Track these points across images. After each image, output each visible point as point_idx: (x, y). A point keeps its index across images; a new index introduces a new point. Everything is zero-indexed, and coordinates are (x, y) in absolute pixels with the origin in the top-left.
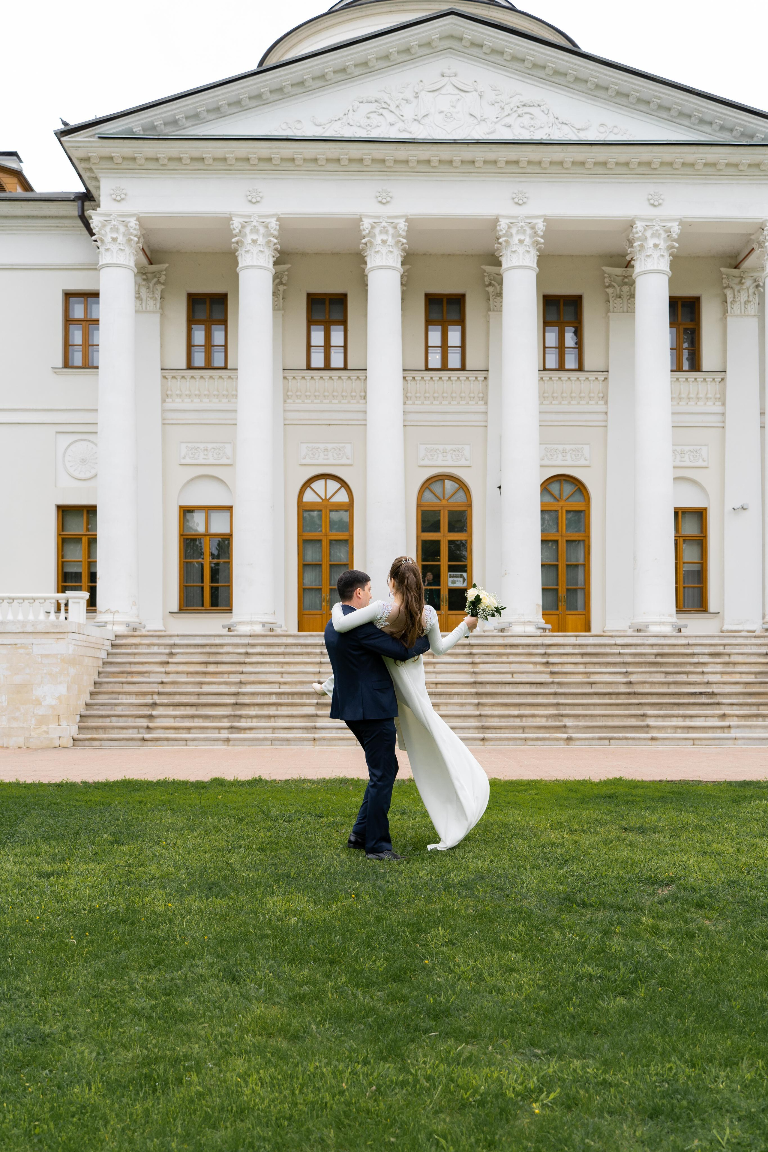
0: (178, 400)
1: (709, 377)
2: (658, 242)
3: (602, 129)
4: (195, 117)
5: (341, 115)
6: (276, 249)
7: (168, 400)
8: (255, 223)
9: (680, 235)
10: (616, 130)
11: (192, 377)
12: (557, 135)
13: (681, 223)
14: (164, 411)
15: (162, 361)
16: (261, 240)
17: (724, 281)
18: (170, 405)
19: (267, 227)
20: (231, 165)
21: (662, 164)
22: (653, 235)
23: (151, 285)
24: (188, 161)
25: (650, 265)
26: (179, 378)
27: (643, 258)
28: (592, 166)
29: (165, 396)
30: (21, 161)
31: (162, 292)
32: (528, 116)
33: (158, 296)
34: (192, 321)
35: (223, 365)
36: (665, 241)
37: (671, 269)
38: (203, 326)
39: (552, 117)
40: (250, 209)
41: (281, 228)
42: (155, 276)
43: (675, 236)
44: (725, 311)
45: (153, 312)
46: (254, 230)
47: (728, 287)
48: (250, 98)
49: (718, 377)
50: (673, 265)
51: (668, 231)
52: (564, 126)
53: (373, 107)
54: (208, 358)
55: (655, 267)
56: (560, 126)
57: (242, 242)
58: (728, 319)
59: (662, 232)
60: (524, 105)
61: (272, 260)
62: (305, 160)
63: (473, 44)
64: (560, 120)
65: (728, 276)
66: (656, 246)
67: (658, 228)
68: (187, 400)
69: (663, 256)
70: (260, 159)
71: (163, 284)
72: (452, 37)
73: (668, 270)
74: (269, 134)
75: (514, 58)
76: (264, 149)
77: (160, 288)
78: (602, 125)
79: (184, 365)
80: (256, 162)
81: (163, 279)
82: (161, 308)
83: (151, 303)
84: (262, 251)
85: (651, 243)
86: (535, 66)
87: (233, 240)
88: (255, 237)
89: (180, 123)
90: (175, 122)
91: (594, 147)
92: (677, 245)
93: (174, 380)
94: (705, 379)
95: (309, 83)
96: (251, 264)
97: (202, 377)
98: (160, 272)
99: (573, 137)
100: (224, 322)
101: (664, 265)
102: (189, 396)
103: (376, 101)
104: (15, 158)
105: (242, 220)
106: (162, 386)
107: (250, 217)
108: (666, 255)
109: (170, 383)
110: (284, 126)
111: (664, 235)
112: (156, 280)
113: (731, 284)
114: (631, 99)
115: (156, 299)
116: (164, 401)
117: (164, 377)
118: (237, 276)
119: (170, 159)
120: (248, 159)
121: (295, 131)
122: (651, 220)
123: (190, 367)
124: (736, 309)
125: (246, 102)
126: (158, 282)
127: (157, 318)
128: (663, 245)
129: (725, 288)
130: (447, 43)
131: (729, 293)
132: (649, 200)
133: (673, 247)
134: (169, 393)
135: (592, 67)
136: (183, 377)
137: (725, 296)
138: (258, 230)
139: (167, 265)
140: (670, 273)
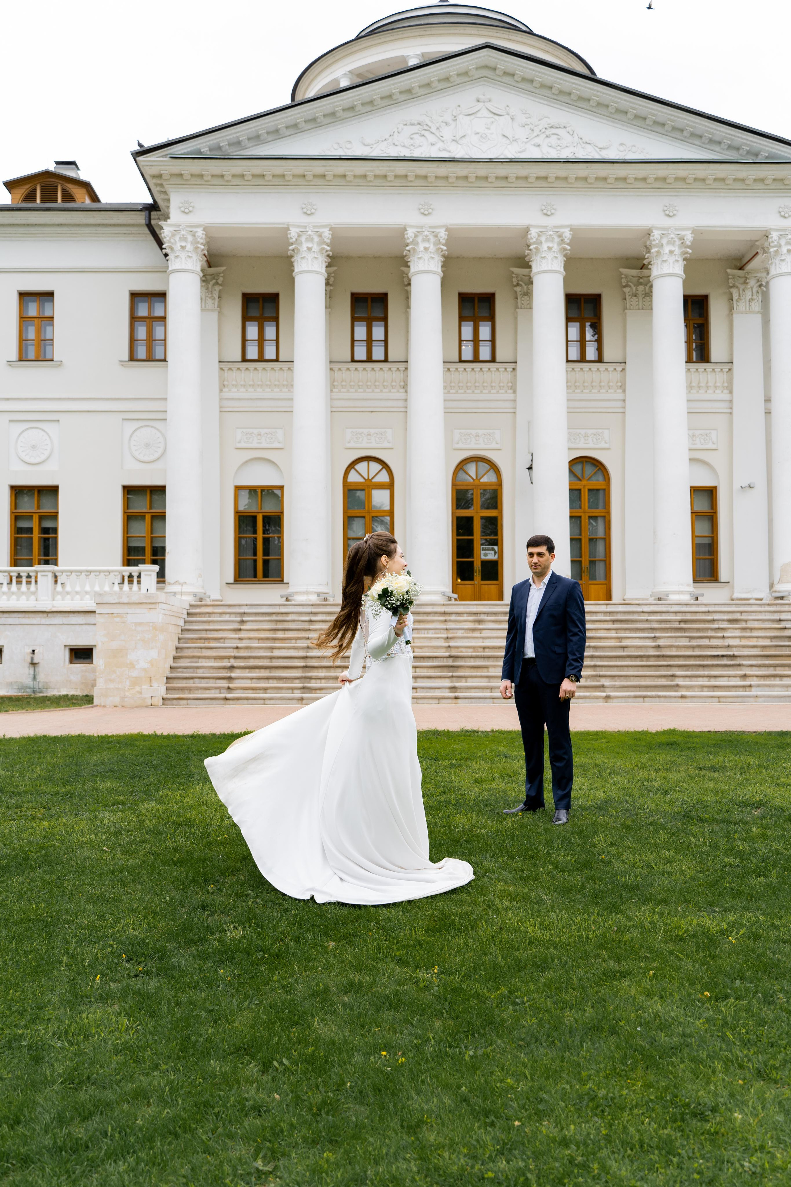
0: (235, 390)
1: (718, 368)
2: (673, 249)
3: (622, 148)
4: (257, 139)
5: (387, 136)
6: (328, 256)
7: (224, 390)
8: (310, 233)
9: (692, 243)
10: (634, 149)
11: (247, 369)
12: (581, 155)
13: (694, 231)
14: (221, 399)
15: (220, 355)
16: (316, 248)
17: (730, 281)
18: (226, 394)
19: (320, 236)
20: (289, 181)
21: (677, 179)
22: (669, 243)
23: (210, 286)
24: (250, 178)
25: (666, 269)
26: (235, 369)
27: (659, 263)
28: (613, 181)
29: (222, 386)
30: (79, 169)
31: (220, 291)
32: (556, 136)
33: (216, 295)
34: (246, 318)
35: (274, 358)
36: (680, 247)
37: (685, 272)
38: (256, 323)
39: (576, 137)
40: (305, 220)
41: (334, 238)
42: (214, 278)
43: (688, 243)
44: (731, 308)
45: (212, 310)
46: (310, 239)
47: (734, 286)
48: (305, 121)
49: (726, 368)
50: (686, 269)
51: (682, 239)
52: (587, 146)
53: (416, 128)
54: (261, 351)
55: (671, 271)
56: (584, 145)
57: (298, 250)
58: (734, 315)
59: (676, 239)
60: (552, 127)
61: (324, 265)
62: (355, 176)
63: (506, 73)
64: (584, 140)
65: (734, 277)
66: (671, 252)
67: (673, 236)
68: (242, 390)
69: (677, 261)
70: (315, 176)
71: (221, 285)
72: (486, 67)
73: (682, 273)
74: (323, 154)
75: (543, 86)
76: (318, 167)
77: (218, 288)
78: (622, 144)
79: (240, 359)
80: (311, 178)
81: (220, 280)
82: (219, 306)
83: (210, 302)
84: (316, 258)
85: (667, 249)
86: (561, 92)
87: (291, 248)
88: (310, 245)
89: (243, 144)
90: (238, 143)
91: (615, 165)
92: (690, 251)
93: (230, 372)
94: (713, 370)
95: (359, 108)
96: (306, 269)
97: (256, 369)
98: (218, 274)
99: (596, 156)
100: (276, 319)
101: (678, 269)
102: (244, 386)
103: (419, 124)
104: (74, 166)
105: (298, 230)
106: (220, 377)
107: (305, 227)
108: (680, 260)
109: (227, 374)
110: (336, 146)
111: (678, 242)
112: (214, 281)
113: (737, 284)
114: (648, 122)
115: (214, 299)
116: (221, 391)
117: (222, 369)
118: (293, 280)
119: (234, 176)
120: (304, 176)
121: (346, 150)
122: (667, 229)
123: (244, 360)
124: (741, 306)
125: (303, 125)
126: (217, 283)
127: (215, 315)
128: (677, 251)
129: (731, 287)
130: (485, 73)
131: (734, 291)
132: (664, 211)
133: (687, 253)
134: (226, 383)
135: (613, 94)
136: (239, 369)
137: (731, 294)
138: (312, 239)
139: (224, 268)
140: (684, 276)
